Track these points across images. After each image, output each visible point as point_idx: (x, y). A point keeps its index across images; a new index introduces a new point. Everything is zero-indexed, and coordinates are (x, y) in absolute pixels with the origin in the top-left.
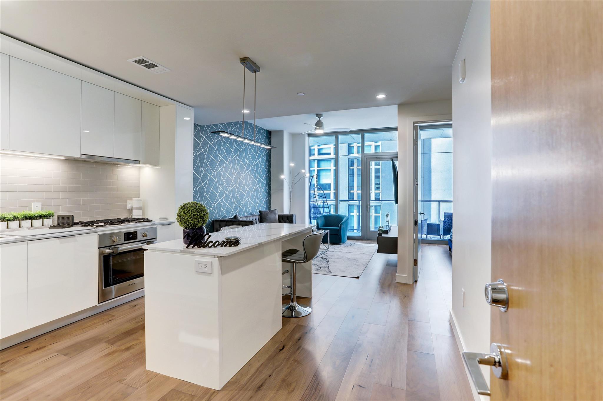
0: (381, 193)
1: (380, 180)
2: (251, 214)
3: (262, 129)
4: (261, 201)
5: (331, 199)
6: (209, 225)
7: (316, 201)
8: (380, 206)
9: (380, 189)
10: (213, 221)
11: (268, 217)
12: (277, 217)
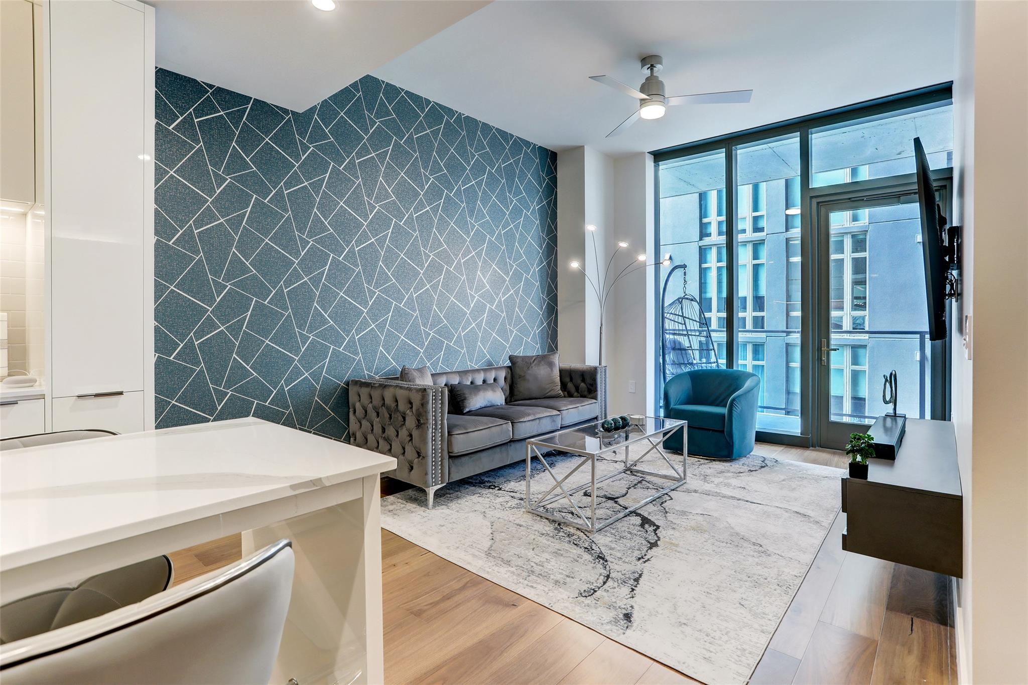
0: (867, 318)
1: (866, 288)
2: (490, 364)
3: (527, 143)
4: (523, 330)
5: (747, 328)
6: (332, 394)
7: (685, 333)
8: (865, 347)
9: (866, 307)
10: (347, 384)
11: (529, 372)
12: (556, 373)
